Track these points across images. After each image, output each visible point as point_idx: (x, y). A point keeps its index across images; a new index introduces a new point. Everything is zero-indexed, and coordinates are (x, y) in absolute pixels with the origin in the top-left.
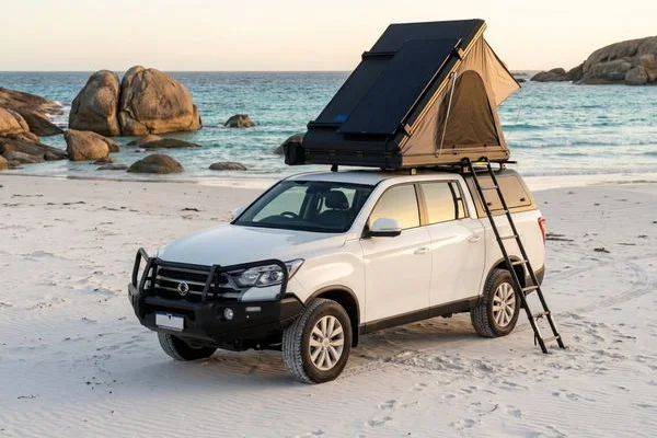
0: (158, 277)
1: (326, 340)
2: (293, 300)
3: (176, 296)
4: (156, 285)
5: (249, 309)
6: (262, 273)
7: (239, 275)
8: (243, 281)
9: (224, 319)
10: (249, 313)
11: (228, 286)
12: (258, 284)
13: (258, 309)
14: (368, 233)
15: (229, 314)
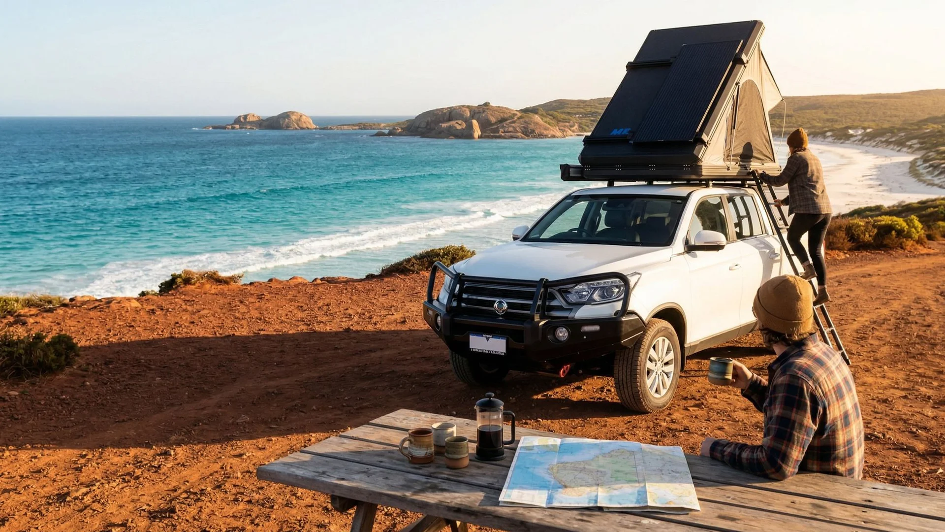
0: (465, 296)
1: (659, 364)
2: (635, 317)
3: (493, 315)
4: (463, 305)
5: (587, 328)
6: (596, 289)
7: (567, 292)
8: (573, 298)
9: (557, 340)
10: (587, 333)
11: (554, 303)
12: (591, 301)
13: (597, 328)
14: (690, 248)
15: (562, 334)
